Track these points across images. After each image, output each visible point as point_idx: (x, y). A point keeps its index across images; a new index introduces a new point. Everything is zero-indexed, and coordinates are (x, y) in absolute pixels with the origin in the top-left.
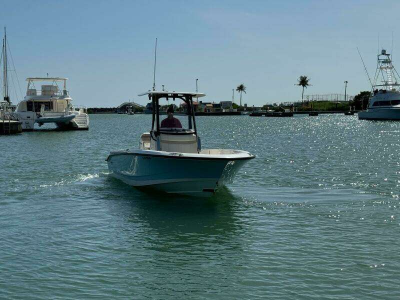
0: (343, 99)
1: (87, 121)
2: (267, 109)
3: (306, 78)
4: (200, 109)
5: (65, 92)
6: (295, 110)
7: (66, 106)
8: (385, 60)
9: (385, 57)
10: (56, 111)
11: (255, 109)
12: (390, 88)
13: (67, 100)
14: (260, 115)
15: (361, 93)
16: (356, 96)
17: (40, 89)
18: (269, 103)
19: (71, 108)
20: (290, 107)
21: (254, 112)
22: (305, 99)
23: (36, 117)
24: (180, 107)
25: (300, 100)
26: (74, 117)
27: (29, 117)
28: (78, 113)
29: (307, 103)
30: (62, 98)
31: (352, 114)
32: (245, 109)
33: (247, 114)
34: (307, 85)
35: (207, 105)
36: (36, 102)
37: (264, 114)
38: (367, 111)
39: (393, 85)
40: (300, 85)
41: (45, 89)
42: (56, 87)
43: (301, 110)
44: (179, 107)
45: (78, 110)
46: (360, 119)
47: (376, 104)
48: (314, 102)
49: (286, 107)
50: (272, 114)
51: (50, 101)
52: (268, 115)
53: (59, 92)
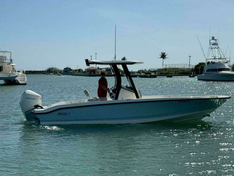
0: (188, 67)
1: (25, 79)
3: (165, 53)
4: (98, 72)
5: (11, 60)
6: (158, 74)
7: (12, 69)
8: (214, 43)
9: (213, 41)
10: (5, 73)
11: (133, 72)
12: (217, 61)
13: (12, 66)
14: (135, 76)
15: (199, 63)
16: (196, 65)
18: (142, 69)
19: (15, 71)
20: (155, 72)
21: (132, 75)
22: (165, 67)
24: (85, 71)
25: (162, 68)
26: (17, 76)
28: (19, 74)
29: (165, 69)
30: (9, 64)
31: (193, 76)
34: (166, 58)
35: (103, 70)
37: (138, 76)
38: (203, 75)
39: (219, 59)
40: (161, 58)
42: (5, 57)
43: (162, 74)
44: (84, 70)
45: (19, 72)
46: (199, 80)
47: (208, 70)
48: (170, 69)
49: (152, 71)
50: (144, 76)
51: (1, 66)
52: (141, 77)
53: (7, 60)
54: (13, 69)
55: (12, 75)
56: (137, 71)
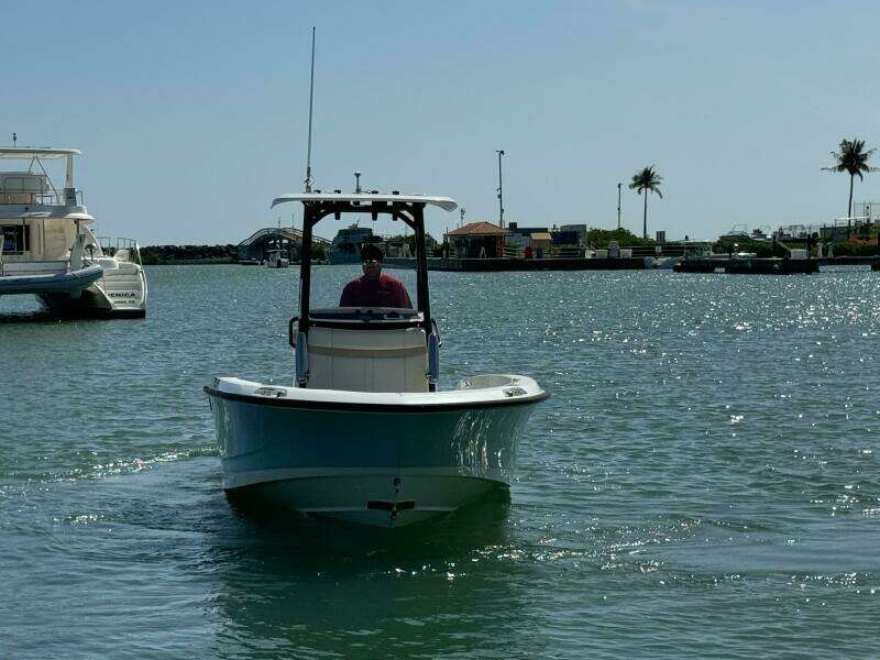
1: (139, 288)
2: (730, 250)
3: (859, 146)
4: (513, 250)
5: (70, 194)
6: (825, 252)
7: (73, 240)
10: (40, 258)
11: (693, 248)
13: (77, 221)
14: (706, 267)
18: (739, 230)
19: (90, 247)
20: (808, 241)
21: (690, 258)
22: (862, 218)
24: (445, 243)
25: (841, 218)
26: (99, 274)
28: (110, 264)
29: (865, 228)
30: (60, 212)
32: (658, 249)
33: (665, 266)
34: (865, 168)
35: (535, 236)
37: (720, 264)
40: (841, 168)
42: (42, 179)
43: (846, 252)
44: (440, 241)
45: (111, 252)
49: (795, 240)
50: (750, 265)
51: (20, 222)
52: (735, 268)
53: (50, 193)
54: (81, 239)
55: (73, 270)
56: (715, 239)
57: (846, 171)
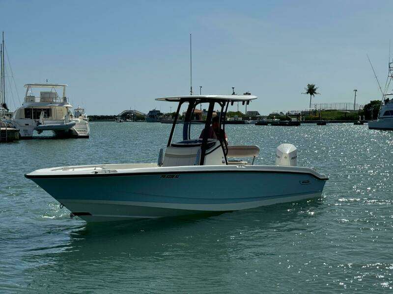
0: (353, 109)
1: (87, 129)
2: (273, 118)
3: (313, 86)
4: (204, 118)
5: (65, 99)
6: (302, 119)
7: (66, 113)
10: (55, 119)
13: (67, 107)
14: (265, 124)
15: (371, 102)
16: (366, 106)
17: (39, 95)
18: (275, 112)
19: (71, 115)
20: (297, 116)
21: (260, 121)
22: (314, 109)
23: (35, 125)
24: (183, 115)
26: (74, 124)
27: (28, 125)
28: (77, 121)
29: (315, 112)
30: (62, 104)
31: (362, 123)
32: (250, 118)
33: (251, 123)
34: (316, 93)
36: (34, 109)
37: (269, 123)
38: (378, 120)
40: (307, 93)
41: (44, 96)
42: (55, 94)
43: (309, 119)
46: (370, 128)
47: (387, 113)
48: (322, 111)
49: (293, 115)
50: (278, 123)
51: (49, 108)
52: (274, 124)
53: (58, 98)
54: (69, 113)
55: (66, 122)
56: (268, 115)
57: (309, 94)
